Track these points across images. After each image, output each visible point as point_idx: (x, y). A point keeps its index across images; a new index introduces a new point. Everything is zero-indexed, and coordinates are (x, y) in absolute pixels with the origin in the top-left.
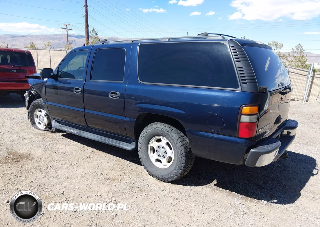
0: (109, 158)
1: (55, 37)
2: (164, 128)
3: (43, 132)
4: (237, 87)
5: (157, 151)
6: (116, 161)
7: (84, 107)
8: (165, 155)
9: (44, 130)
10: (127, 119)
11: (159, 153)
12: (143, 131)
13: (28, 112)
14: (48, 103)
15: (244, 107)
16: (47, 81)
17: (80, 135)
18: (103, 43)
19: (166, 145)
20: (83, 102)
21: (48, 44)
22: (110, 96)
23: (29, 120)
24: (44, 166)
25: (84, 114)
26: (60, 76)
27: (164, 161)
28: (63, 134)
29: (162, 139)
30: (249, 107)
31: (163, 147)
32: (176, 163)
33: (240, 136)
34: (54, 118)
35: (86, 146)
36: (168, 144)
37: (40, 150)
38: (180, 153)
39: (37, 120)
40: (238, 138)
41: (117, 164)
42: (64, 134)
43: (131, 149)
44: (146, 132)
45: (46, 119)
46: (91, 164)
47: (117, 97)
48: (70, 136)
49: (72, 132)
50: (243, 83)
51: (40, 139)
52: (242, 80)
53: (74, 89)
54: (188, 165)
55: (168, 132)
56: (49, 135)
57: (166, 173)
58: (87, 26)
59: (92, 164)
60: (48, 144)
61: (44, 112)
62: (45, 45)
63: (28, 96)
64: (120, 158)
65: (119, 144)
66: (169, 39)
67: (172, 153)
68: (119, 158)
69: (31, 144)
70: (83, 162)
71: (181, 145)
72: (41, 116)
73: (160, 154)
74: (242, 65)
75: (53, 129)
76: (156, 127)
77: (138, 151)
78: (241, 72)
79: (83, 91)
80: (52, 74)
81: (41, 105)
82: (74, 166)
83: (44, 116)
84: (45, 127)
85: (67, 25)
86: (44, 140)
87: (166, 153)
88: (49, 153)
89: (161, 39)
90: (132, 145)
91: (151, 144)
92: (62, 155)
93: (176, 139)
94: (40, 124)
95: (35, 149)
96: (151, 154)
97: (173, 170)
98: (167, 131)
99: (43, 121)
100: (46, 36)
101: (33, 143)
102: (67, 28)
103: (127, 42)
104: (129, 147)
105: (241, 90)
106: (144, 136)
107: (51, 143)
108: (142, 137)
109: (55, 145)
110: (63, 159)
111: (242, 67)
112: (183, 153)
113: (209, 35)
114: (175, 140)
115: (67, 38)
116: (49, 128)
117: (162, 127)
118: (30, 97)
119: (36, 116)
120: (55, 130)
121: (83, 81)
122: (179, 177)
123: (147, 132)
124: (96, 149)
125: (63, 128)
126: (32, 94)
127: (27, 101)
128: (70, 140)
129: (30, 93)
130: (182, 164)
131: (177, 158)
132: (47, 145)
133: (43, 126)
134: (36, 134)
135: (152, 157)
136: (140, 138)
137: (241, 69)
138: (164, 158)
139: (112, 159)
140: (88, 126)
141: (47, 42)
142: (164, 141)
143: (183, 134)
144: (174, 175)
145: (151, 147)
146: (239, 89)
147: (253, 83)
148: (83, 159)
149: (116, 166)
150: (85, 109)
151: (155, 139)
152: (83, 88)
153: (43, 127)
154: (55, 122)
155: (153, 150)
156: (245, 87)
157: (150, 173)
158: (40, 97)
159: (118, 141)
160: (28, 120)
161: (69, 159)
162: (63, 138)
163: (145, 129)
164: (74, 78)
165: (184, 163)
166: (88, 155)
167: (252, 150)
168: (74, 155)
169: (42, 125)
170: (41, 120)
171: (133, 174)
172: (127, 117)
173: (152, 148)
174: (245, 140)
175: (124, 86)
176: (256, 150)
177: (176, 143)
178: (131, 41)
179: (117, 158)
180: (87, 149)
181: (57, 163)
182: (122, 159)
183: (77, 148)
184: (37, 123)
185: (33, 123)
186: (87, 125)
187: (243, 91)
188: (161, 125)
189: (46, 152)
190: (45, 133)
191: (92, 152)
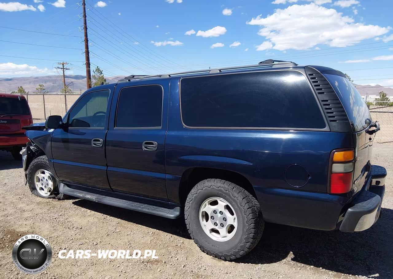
0: (143, 231)
1: (47, 78)
2: (222, 185)
3: (48, 200)
4: (324, 127)
5: (213, 218)
6: (153, 234)
7: (106, 164)
8: (224, 222)
9: (48, 198)
10: (168, 176)
11: (214, 221)
12: (191, 192)
13: (26, 175)
14: (55, 161)
15: (336, 153)
16: (53, 132)
17: (101, 202)
18: (129, 80)
19: (225, 208)
20: (106, 157)
21: (41, 87)
22: (143, 147)
23: (28, 184)
24: (56, 249)
25: (107, 173)
26: (71, 125)
27: (223, 231)
28: (74, 201)
29: (219, 201)
30: (342, 153)
31: (220, 212)
32: (241, 233)
33: (332, 192)
34: (62, 181)
35: (108, 216)
36: (227, 207)
37: (47, 226)
38: (246, 219)
39: (38, 185)
40: (329, 194)
41: (156, 239)
42: (76, 201)
43: (174, 217)
44: (196, 193)
45: (51, 183)
46: (119, 242)
47: (153, 148)
48: (84, 203)
49: (89, 199)
50: (331, 121)
51: (44, 210)
52: (330, 117)
53: (92, 141)
54: (258, 235)
55: (227, 192)
56: (56, 203)
57: (227, 248)
58: (88, 64)
59: (121, 241)
60: (56, 216)
61: (47, 174)
62: (36, 89)
63: (26, 153)
64: (157, 231)
65: (157, 211)
66: (220, 70)
67: (235, 219)
68: (155, 230)
69: (34, 218)
70: (108, 239)
71: (248, 208)
72: (44, 179)
73: (218, 222)
74: (328, 97)
75: (61, 196)
76: (210, 184)
77: (185, 219)
78: (327, 107)
79: (105, 143)
80: (61, 123)
81: (45, 164)
82: (97, 245)
83: (48, 179)
84: (49, 193)
85: (63, 64)
86: (50, 211)
87: (225, 220)
88: (60, 229)
89: (210, 71)
90: (175, 211)
91: (203, 209)
92: (78, 231)
93: (240, 200)
94: (43, 189)
95: (40, 225)
96: (203, 222)
97: (237, 243)
98: (226, 189)
99: (47, 186)
100: (37, 78)
101: (36, 216)
102: (63, 67)
103: (162, 77)
104: (172, 214)
105: (330, 131)
106: (193, 197)
107: (61, 214)
108: (190, 200)
109: (66, 217)
110: (80, 237)
111: (327, 101)
112: (251, 219)
113: (274, 62)
114: (238, 201)
115: (64, 79)
116: (55, 194)
117: (219, 185)
118: (28, 154)
119: (37, 179)
120: (63, 197)
121: (105, 129)
122: (246, 252)
123: (198, 192)
124: (122, 219)
125: (75, 194)
126: (32, 150)
127: (25, 160)
128: (85, 209)
129: (29, 149)
130: (250, 234)
131: (242, 226)
132: (55, 218)
133: (46, 192)
134: (39, 204)
135: (205, 227)
136: (187, 201)
137: (327, 103)
138: (223, 226)
139: (146, 231)
140: (112, 189)
141: (39, 85)
142: (222, 203)
143: (248, 192)
144: (239, 250)
145: (203, 212)
146: (327, 129)
147: (344, 120)
148: (108, 235)
149: (154, 241)
150: (107, 166)
151: (209, 201)
152: (105, 140)
153: (47, 194)
154: (64, 186)
155: (206, 216)
156: (335, 126)
157: (203, 248)
158: (43, 154)
159: (154, 207)
160: (26, 185)
161: (89, 236)
162: (76, 206)
163: (193, 188)
164: (90, 127)
165: (253, 232)
166: (113, 229)
167: (350, 210)
168: (94, 229)
169: (46, 190)
170: (44, 184)
171: (179, 252)
172: (167, 174)
173: (204, 214)
174: (338, 197)
175: (163, 133)
176: (355, 209)
177: (240, 206)
178: (168, 76)
179: (153, 229)
180: (111, 220)
181: (73, 243)
182: (161, 231)
183: (96, 220)
184: (38, 189)
185: (33, 188)
186: (110, 187)
187: (332, 131)
188: (217, 182)
189: (55, 228)
190: (50, 201)
191: (118, 224)
